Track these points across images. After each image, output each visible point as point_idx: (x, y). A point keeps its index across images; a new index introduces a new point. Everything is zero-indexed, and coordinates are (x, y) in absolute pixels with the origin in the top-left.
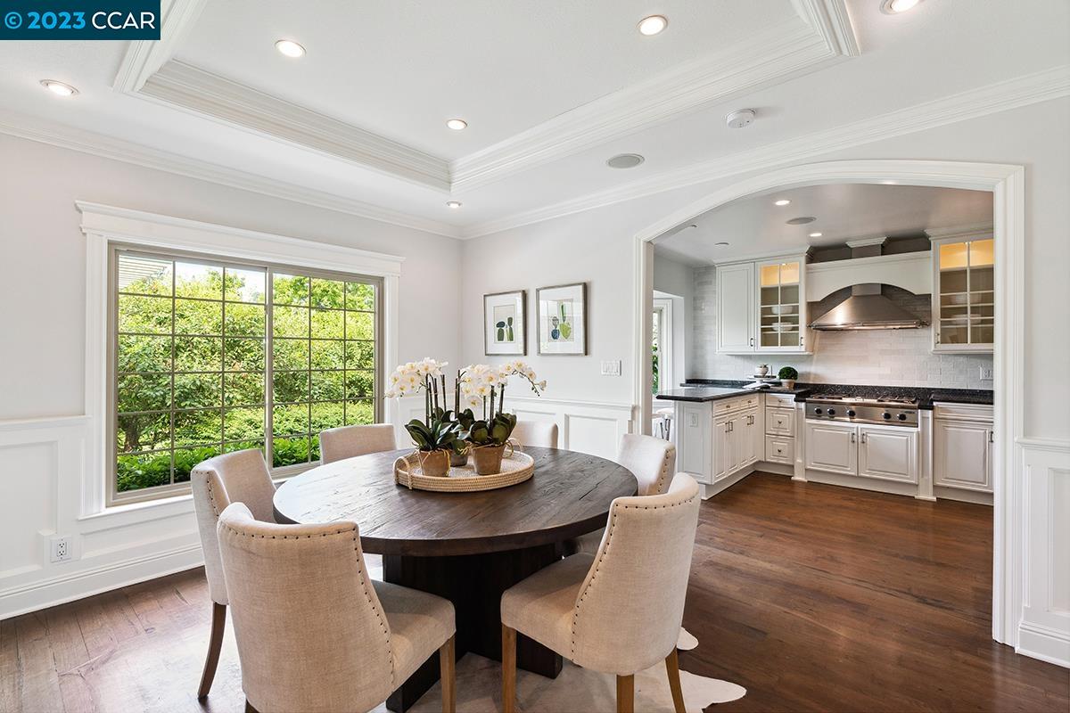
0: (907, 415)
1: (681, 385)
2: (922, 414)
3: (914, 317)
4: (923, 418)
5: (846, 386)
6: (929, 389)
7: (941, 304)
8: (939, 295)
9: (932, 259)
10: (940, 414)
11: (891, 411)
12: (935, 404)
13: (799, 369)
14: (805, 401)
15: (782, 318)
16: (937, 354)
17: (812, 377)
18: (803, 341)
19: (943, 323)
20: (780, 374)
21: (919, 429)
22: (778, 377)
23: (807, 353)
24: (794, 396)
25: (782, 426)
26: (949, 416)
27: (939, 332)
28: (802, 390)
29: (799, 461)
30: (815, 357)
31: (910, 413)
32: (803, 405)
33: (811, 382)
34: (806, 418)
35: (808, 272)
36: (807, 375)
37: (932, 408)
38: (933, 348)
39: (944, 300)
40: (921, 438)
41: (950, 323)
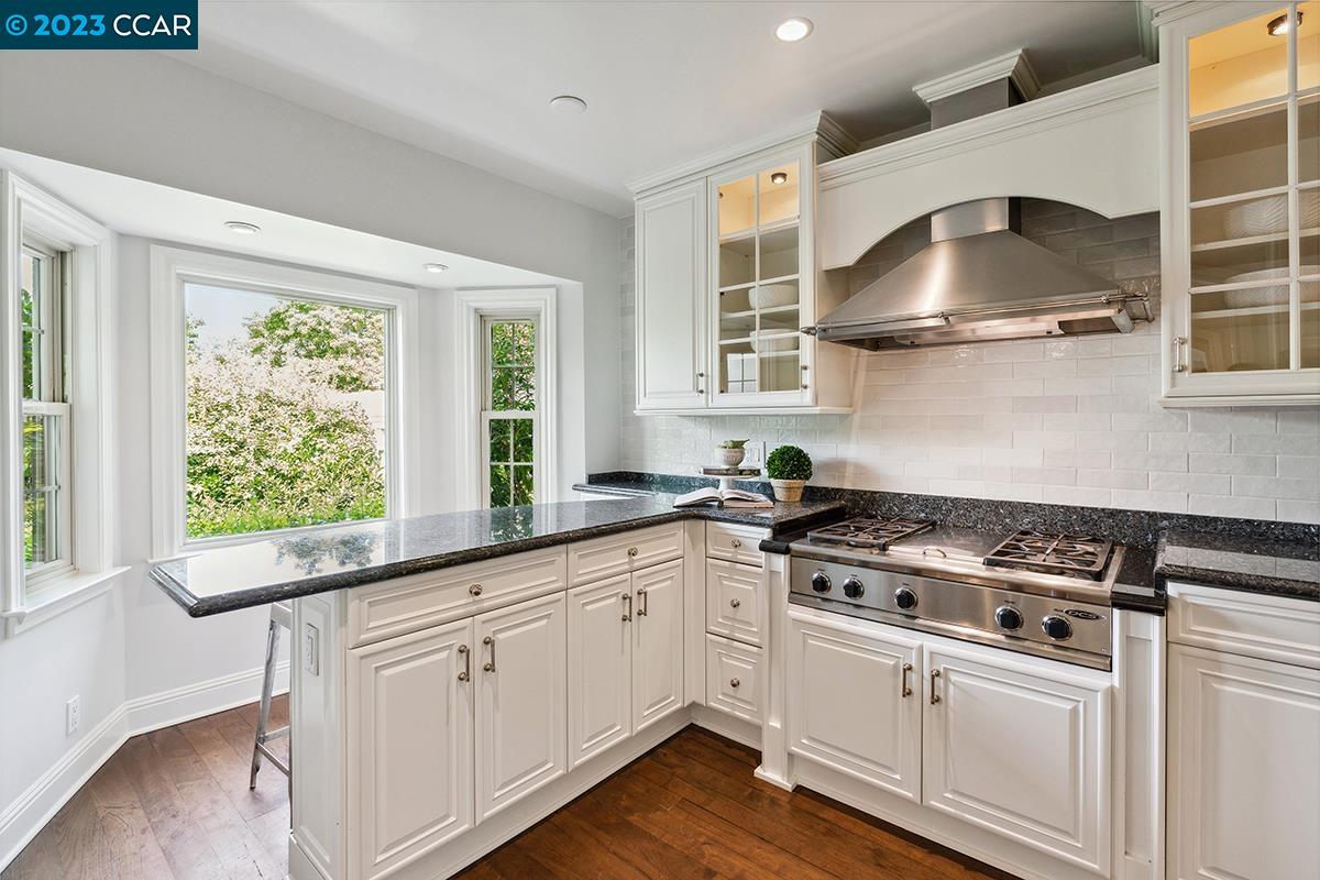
0: (1074, 622)
1: (576, 487)
2: (1125, 625)
3: (1098, 283)
4: (1129, 641)
5: (926, 499)
6: (1152, 515)
7: (1195, 240)
8: (1184, 206)
9: (1162, 95)
10: (1194, 631)
11: (1021, 604)
12: (1172, 589)
13: (817, 451)
14: (787, 551)
15: (762, 316)
16: (1174, 408)
17: (850, 471)
18: (807, 378)
19: (1199, 303)
20: (770, 463)
21: (1115, 678)
22: (765, 472)
23: (817, 410)
24: (766, 534)
25: (741, 613)
26: (1225, 639)
27: (1187, 332)
28: (823, 508)
29: (775, 723)
30: (857, 418)
31: (1086, 616)
32: (781, 562)
33: (848, 486)
34: (791, 601)
35: (823, 185)
36: (837, 466)
37: (1159, 606)
38: (1165, 389)
39: (1203, 224)
40: (1123, 712)
41: (1220, 301)
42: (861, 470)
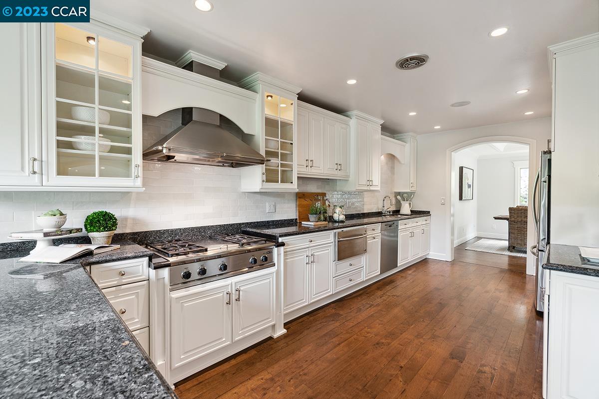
0: (268, 256)
2: (278, 252)
8: (264, 136)
9: (258, 102)
14: (170, 265)
17: (129, 222)
18: (139, 172)
21: (276, 267)
24: (147, 259)
27: (264, 171)
29: (161, 362)
32: (165, 272)
34: (171, 290)
42: (135, 221)
